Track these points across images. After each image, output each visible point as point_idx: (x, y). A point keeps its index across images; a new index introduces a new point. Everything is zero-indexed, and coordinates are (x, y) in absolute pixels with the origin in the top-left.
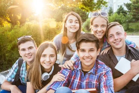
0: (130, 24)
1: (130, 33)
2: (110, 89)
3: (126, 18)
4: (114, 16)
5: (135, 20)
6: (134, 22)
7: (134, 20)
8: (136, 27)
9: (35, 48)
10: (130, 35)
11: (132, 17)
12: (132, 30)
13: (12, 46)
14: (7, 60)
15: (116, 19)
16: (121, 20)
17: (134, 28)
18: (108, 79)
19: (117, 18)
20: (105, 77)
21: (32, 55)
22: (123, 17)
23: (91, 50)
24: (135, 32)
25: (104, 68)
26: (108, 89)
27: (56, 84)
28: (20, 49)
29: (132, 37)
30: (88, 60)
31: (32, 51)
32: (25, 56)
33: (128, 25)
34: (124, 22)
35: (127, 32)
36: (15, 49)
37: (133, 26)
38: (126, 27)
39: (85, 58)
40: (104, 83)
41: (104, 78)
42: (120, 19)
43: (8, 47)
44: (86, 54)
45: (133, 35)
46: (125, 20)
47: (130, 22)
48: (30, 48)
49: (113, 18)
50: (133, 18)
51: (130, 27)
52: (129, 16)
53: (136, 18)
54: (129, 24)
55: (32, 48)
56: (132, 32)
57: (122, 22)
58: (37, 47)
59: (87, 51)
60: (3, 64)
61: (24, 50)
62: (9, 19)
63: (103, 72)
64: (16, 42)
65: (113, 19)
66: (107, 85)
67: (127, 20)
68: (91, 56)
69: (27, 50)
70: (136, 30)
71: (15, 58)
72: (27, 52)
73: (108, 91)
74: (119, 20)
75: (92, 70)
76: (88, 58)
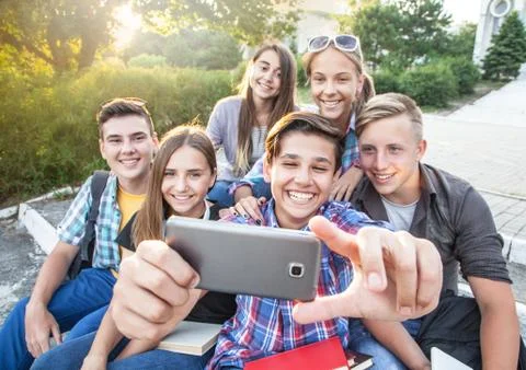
9: (149, 139)
14: (43, 168)
21: (138, 159)
28: (105, 137)
30: (304, 196)
31: (141, 146)
32: (117, 158)
44: (301, 175)
48: (137, 136)
55: (142, 138)
58: (156, 139)
59: (305, 166)
60: (32, 179)
61: (117, 139)
62: (48, 53)
69: (126, 140)
72: (126, 147)
76: (305, 187)
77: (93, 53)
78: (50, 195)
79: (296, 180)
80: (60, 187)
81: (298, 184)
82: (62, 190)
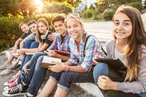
0: (97, 15)
3: (95, 11)
4: (88, 10)
6: (99, 14)
8: (101, 17)
11: (98, 11)
15: (89, 12)
22: (93, 11)
30: (60, 31)
37: (99, 16)
38: (95, 17)
39: (58, 30)
42: (91, 12)
46: (94, 13)
49: (87, 12)
51: (97, 17)
53: (101, 12)
67: (96, 13)
68: (61, 29)
70: (100, 19)
77: (32, 13)
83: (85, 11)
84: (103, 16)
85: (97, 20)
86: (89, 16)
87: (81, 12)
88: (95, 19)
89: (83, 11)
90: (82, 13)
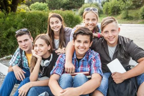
0: (130, 11)
1: (129, 21)
2: (99, 69)
3: (126, 4)
4: (113, 2)
5: (136, 7)
6: (134, 9)
7: (134, 7)
8: (136, 15)
10: (129, 23)
11: (132, 3)
12: (131, 18)
13: (7, 34)
14: (2, 48)
15: (115, 6)
16: (120, 7)
17: (134, 16)
18: (97, 62)
19: (116, 4)
20: (94, 60)
22: (122, 3)
23: (86, 42)
24: (135, 20)
25: (93, 54)
26: (97, 69)
27: (58, 69)
29: (131, 26)
30: (82, 49)
33: (127, 13)
34: (123, 9)
35: (126, 20)
36: (10, 37)
37: (133, 13)
38: (125, 15)
39: (79, 47)
40: (94, 65)
41: (94, 62)
42: (119, 5)
43: (3, 34)
44: (81, 45)
45: (132, 23)
46: (125, 7)
47: (129, 9)
49: (112, 4)
50: (134, 5)
51: (129, 15)
52: (129, 2)
53: (137, 5)
54: (128, 11)
56: (131, 20)
57: (121, 9)
59: (82, 42)
61: (21, 42)
63: (93, 57)
64: (11, 30)
65: (111, 6)
66: (96, 66)
67: (127, 7)
68: (85, 46)
70: (135, 18)
71: (10, 46)
73: (97, 70)
74: (118, 7)
75: (85, 57)
76: (83, 48)
78: (4, 58)
79: (80, 46)
80: (8, 55)
81: (81, 47)
82: (9, 56)
83: (108, 2)
84: (141, 13)
85: (129, 19)
86: (114, 12)
87: (100, 4)
88: (125, 18)
89: (104, 3)
90: (102, 6)
